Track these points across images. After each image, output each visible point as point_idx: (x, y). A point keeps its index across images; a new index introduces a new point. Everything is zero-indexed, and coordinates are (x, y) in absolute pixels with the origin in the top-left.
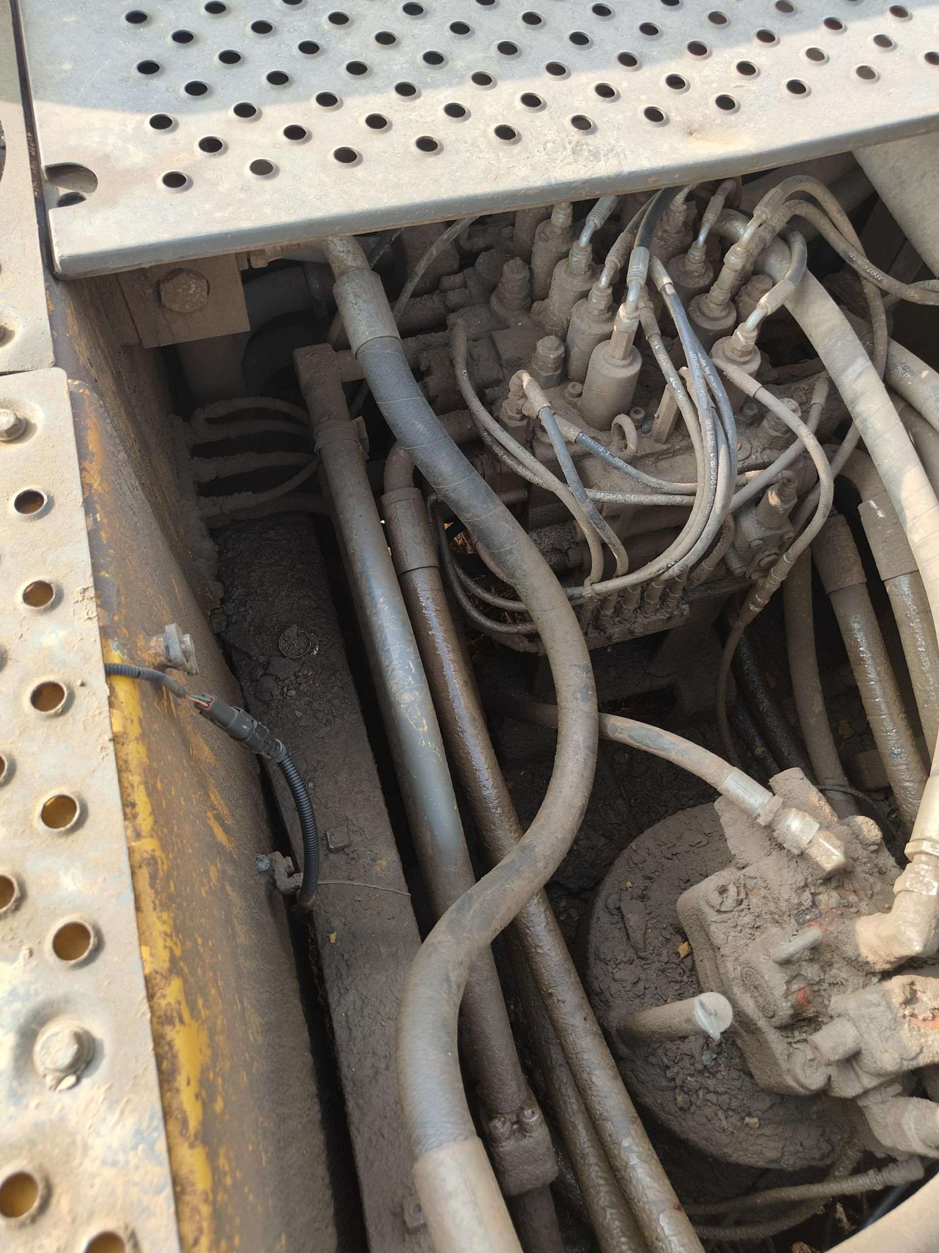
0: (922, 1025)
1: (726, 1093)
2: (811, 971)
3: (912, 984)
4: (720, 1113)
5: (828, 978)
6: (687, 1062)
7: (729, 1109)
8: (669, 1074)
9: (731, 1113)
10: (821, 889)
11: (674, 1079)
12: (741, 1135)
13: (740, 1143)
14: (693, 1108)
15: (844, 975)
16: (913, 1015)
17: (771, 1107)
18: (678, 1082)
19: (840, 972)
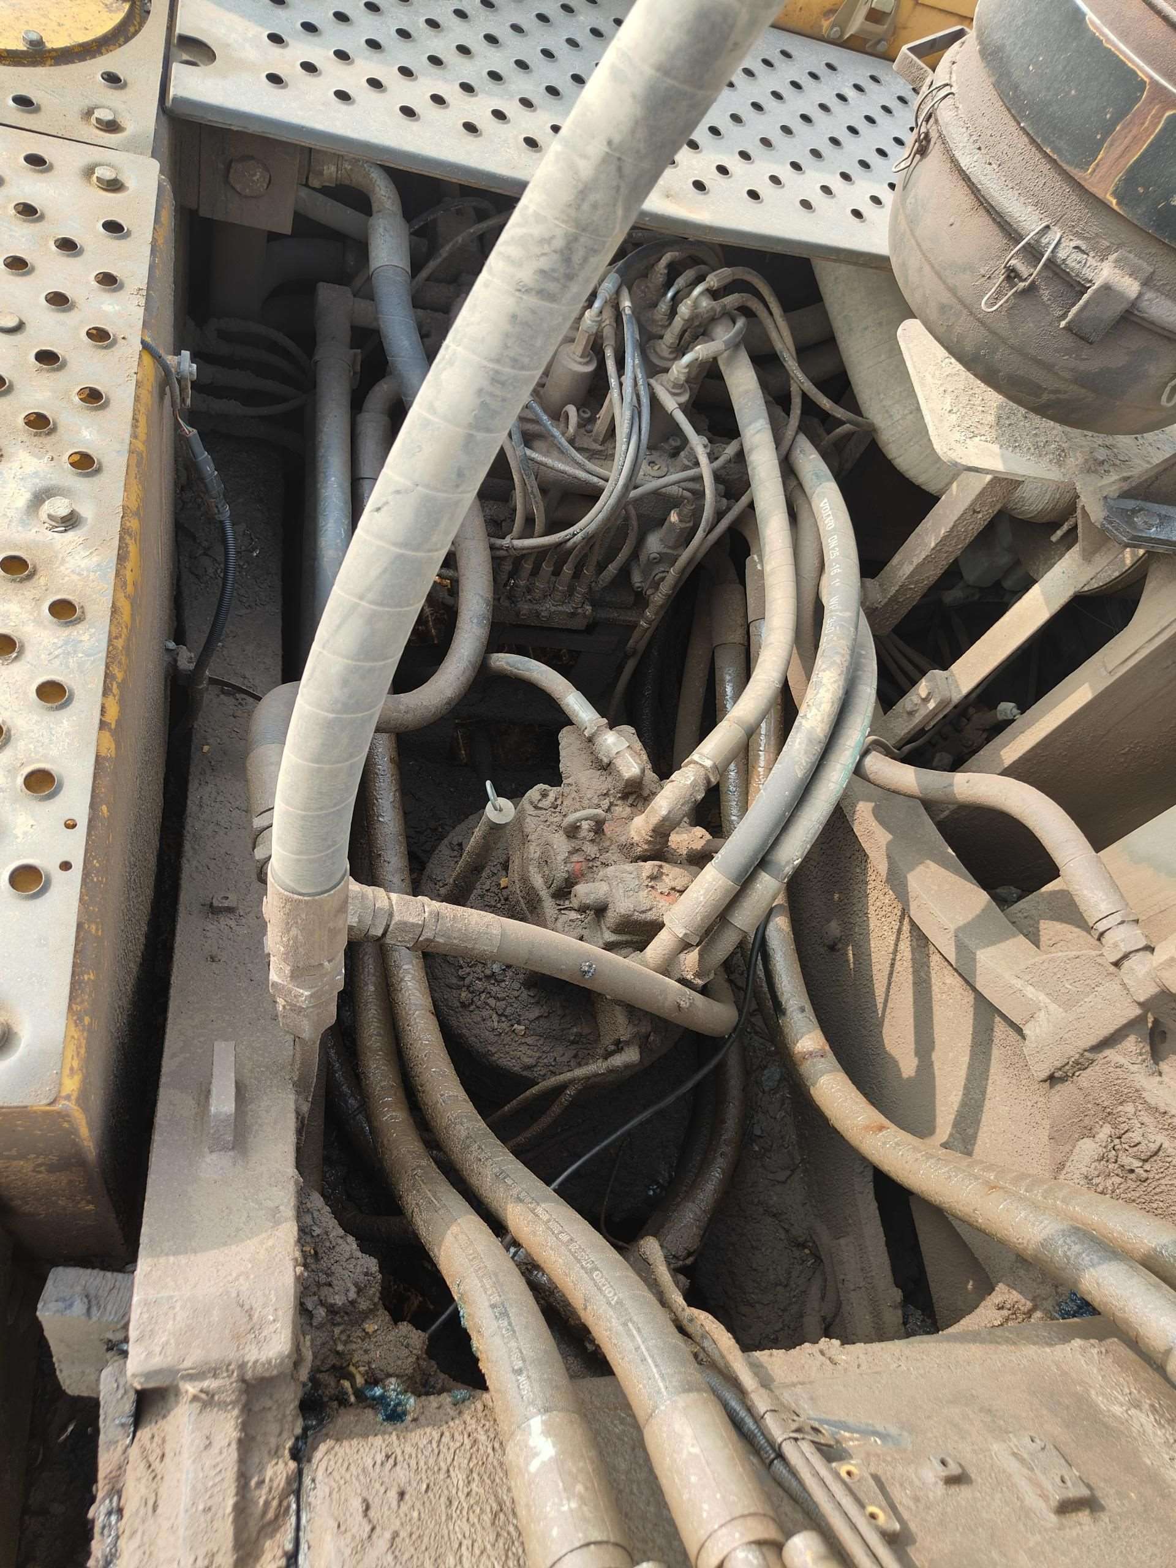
0: (659, 897)
1: (504, 999)
2: (591, 850)
3: (661, 867)
4: (495, 1015)
5: (602, 859)
6: (479, 968)
7: (502, 1015)
8: (460, 973)
9: (503, 1019)
10: (619, 802)
11: (463, 979)
12: (507, 1039)
13: (504, 1045)
14: (472, 1008)
15: (614, 858)
16: (652, 887)
17: (538, 1018)
18: (467, 981)
19: (613, 855)
